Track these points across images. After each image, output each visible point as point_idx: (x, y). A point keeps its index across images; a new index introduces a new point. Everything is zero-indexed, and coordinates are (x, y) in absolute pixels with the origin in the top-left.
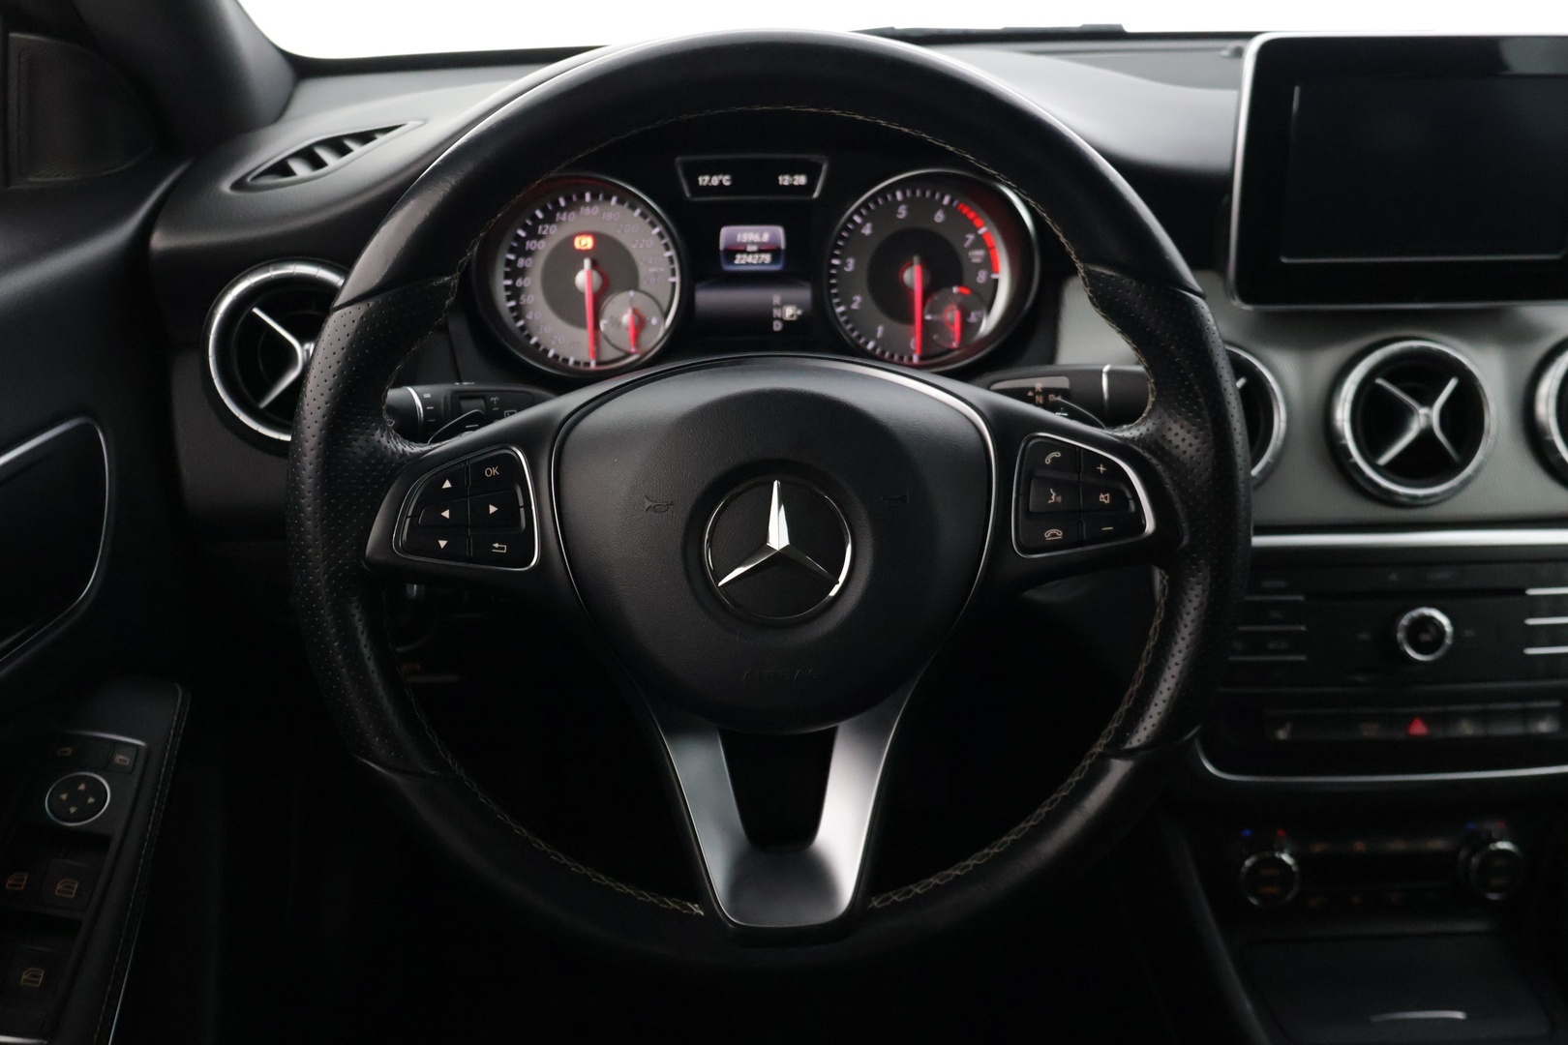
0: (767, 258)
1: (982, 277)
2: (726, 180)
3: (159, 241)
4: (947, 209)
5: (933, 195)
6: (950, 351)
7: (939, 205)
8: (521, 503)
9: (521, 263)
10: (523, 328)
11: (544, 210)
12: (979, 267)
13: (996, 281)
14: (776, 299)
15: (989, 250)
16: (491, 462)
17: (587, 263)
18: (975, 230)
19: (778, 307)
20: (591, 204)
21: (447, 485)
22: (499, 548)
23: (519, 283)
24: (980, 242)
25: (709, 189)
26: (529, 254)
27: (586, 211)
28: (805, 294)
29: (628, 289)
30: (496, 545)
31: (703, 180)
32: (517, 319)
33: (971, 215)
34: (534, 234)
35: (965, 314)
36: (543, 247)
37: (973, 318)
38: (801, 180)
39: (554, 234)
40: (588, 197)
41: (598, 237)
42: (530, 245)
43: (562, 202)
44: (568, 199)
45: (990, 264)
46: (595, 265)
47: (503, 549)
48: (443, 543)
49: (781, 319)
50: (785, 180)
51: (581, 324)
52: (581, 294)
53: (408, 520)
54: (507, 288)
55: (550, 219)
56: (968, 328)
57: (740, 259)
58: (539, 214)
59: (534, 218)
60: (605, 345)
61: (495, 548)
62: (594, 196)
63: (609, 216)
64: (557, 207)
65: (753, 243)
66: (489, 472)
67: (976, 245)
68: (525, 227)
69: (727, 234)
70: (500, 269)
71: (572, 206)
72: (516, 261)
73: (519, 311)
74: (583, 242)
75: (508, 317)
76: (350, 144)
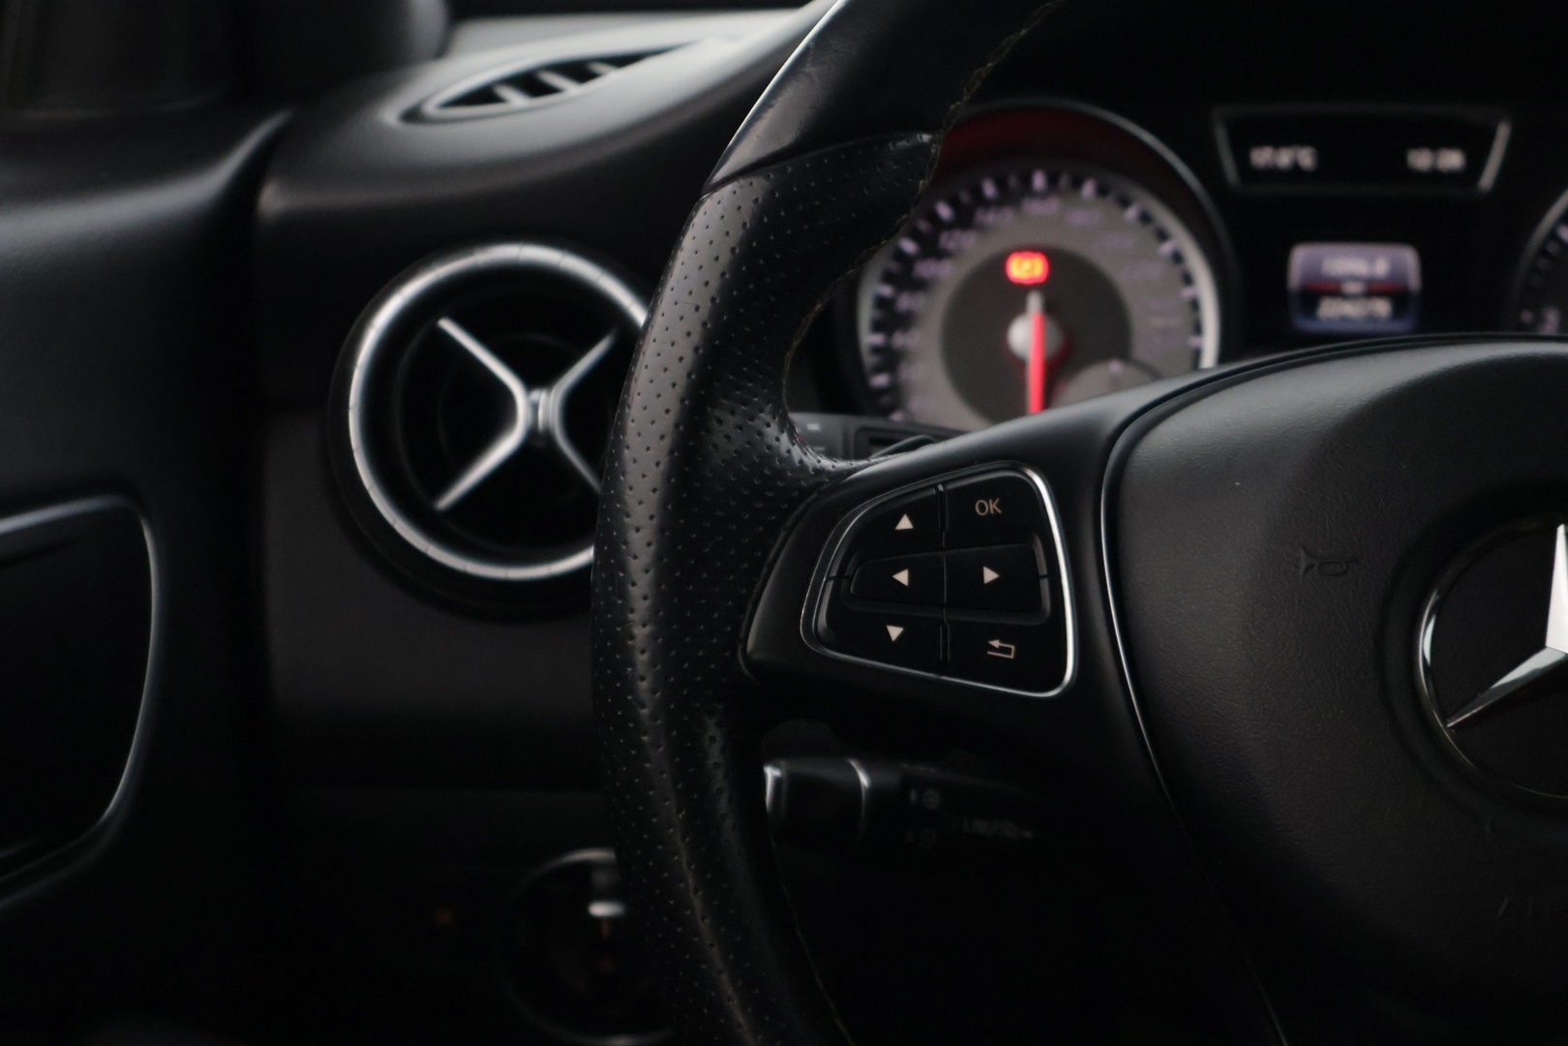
0: (1382, 307)
3: (273, 200)
8: (1043, 569)
9: (905, 302)
11: (954, 203)
16: (987, 490)
17: (1035, 303)
20: (1043, 196)
21: (905, 524)
22: (1001, 650)
23: (900, 339)
25: (1272, 174)
26: (919, 285)
27: (1034, 208)
29: (1110, 357)
30: (996, 643)
31: (1262, 157)
34: (931, 249)
36: (947, 274)
38: (1452, 160)
39: (970, 248)
40: (1039, 181)
41: (1055, 258)
42: (925, 269)
43: (989, 189)
44: (1001, 184)
46: (1050, 309)
47: (1008, 651)
48: (895, 632)
50: (1421, 160)
52: (1019, 364)
53: (831, 584)
54: (877, 349)
55: (964, 220)
57: (1330, 310)
58: (944, 211)
59: (934, 218)
61: (993, 649)
62: (1052, 181)
63: (1079, 217)
64: (981, 201)
65: (1355, 278)
66: (982, 507)
68: (915, 235)
69: (1303, 259)
70: (866, 315)
71: (1009, 197)
72: (896, 299)
74: (1026, 267)
76: (598, 68)
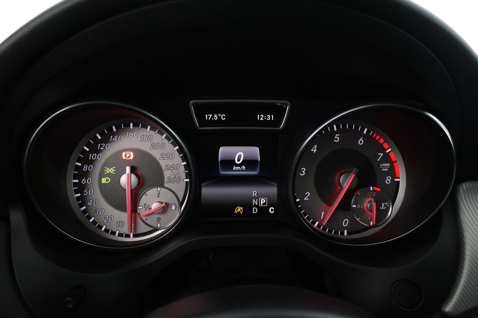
1: (388, 180)
2: (223, 117)
4: (366, 137)
5: (357, 128)
6: (370, 227)
7: (361, 134)
10: (85, 211)
11: (102, 134)
12: (386, 174)
13: (398, 182)
14: (254, 193)
15: (392, 163)
17: (128, 169)
18: (384, 150)
19: (255, 198)
23: (83, 181)
24: (387, 158)
25: (212, 123)
26: (91, 162)
28: (273, 190)
29: (157, 186)
31: (208, 117)
32: (81, 206)
33: (381, 141)
35: (379, 205)
36: (101, 158)
37: (383, 207)
41: (137, 152)
42: (92, 157)
43: (114, 129)
44: (118, 127)
45: (393, 172)
46: (134, 170)
49: (257, 206)
51: (124, 210)
54: (75, 184)
55: (106, 140)
56: (381, 214)
58: (99, 137)
60: (140, 223)
64: (111, 132)
67: (383, 160)
69: (224, 151)
70: (71, 172)
72: (82, 167)
73: (82, 201)
74: (128, 155)
75: (74, 204)
